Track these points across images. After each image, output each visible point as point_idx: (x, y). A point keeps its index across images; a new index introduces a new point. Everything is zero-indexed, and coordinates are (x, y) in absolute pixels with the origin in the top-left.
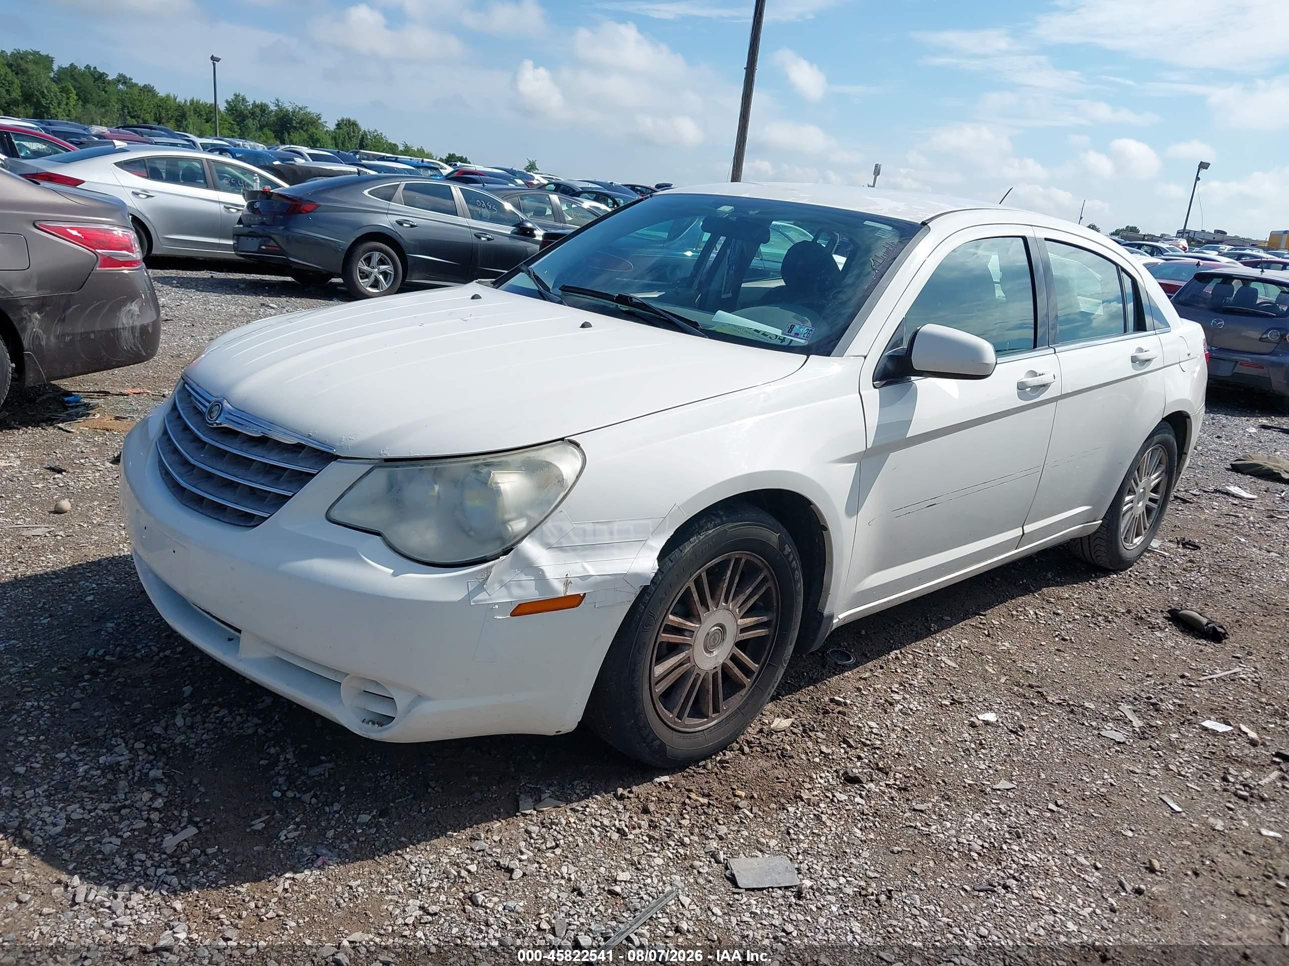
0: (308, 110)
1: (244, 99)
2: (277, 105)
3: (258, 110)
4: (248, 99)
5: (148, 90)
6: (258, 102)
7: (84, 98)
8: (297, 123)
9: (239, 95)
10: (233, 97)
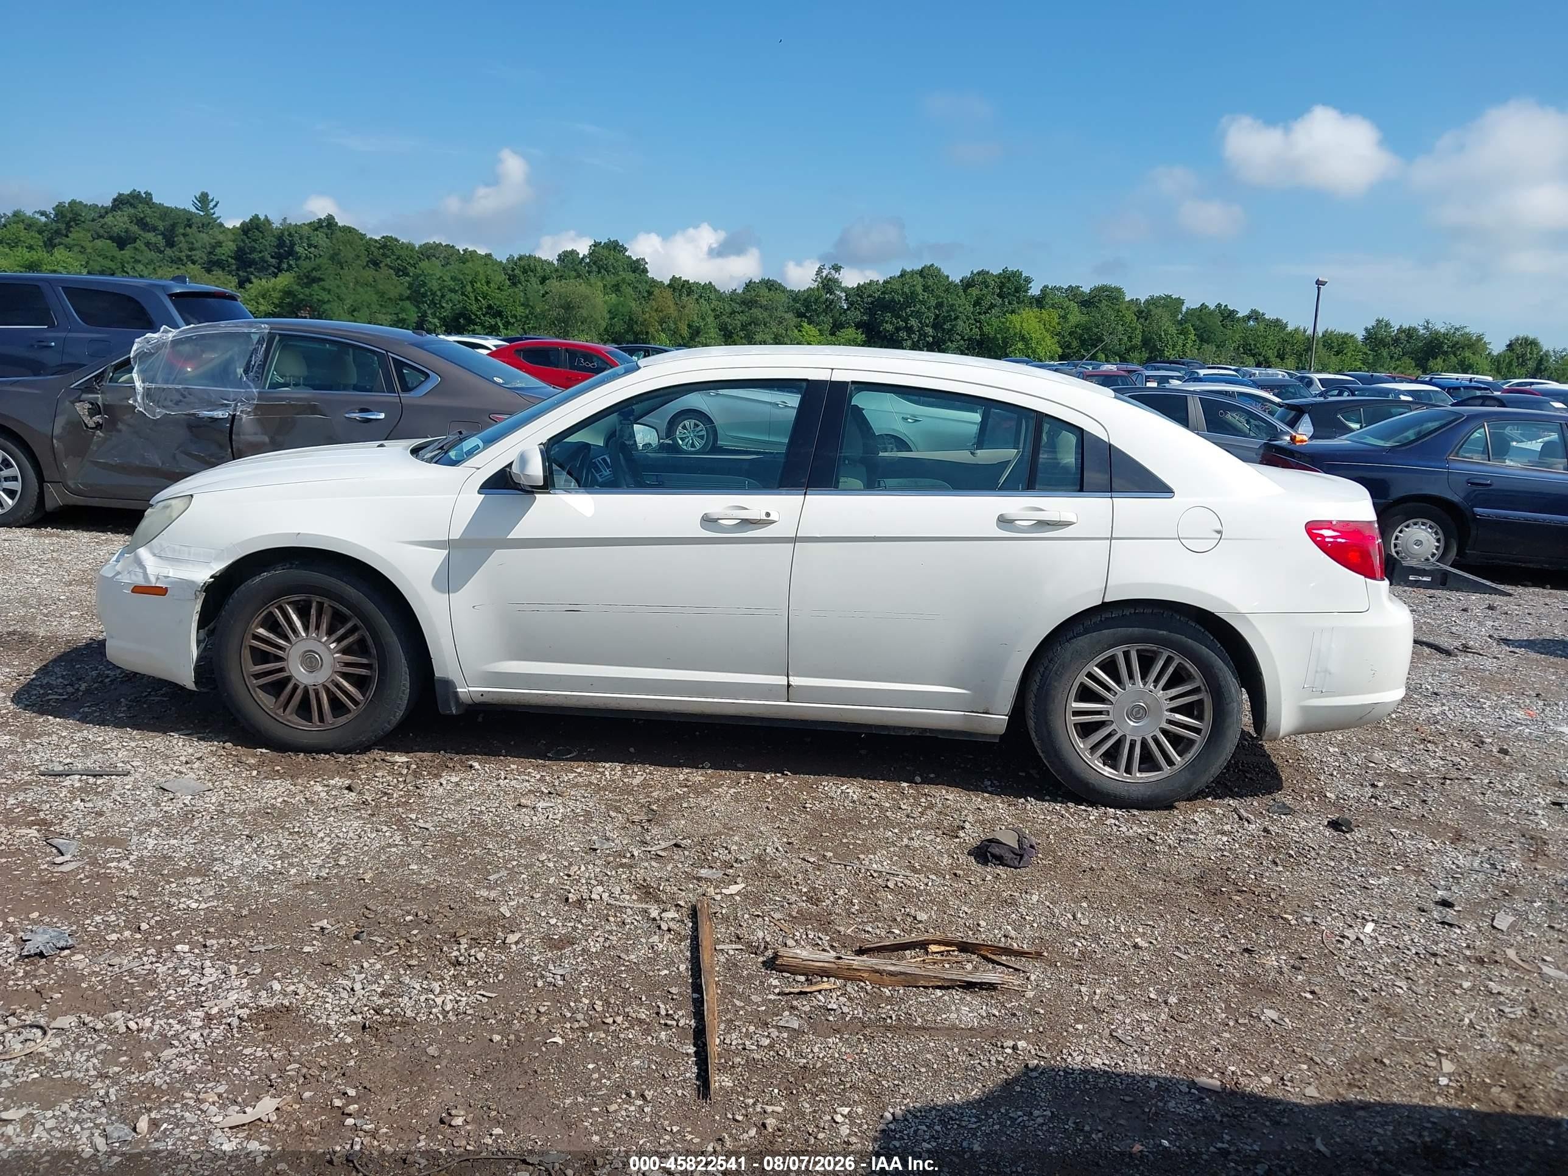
0: (1467, 330)
1: (1387, 325)
2: (1426, 328)
3: (1403, 336)
4: (1392, 324)
5: (1278, 324)
6: (1406, 326)
7: (1203, 338)
8: (1448, 347)
9: (1382, 321)
10: (1374, 323)
